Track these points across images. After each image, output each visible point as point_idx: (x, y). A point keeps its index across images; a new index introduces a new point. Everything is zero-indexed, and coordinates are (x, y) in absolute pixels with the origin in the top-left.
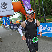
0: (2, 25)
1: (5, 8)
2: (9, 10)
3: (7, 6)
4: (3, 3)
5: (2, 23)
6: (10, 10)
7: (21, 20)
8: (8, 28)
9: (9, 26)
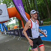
3: (2, 12)
6: (6, 16)
7: (18, 25)
8: (6, 34)
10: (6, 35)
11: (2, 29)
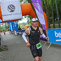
0: (8, 31)
1: (12, 11)
2: (16, 14)
4: (10, 5)
5: (9, 29)
7: (30, 25)
9: (17, 32)
10: (16, 35)
11: (12, 28)
